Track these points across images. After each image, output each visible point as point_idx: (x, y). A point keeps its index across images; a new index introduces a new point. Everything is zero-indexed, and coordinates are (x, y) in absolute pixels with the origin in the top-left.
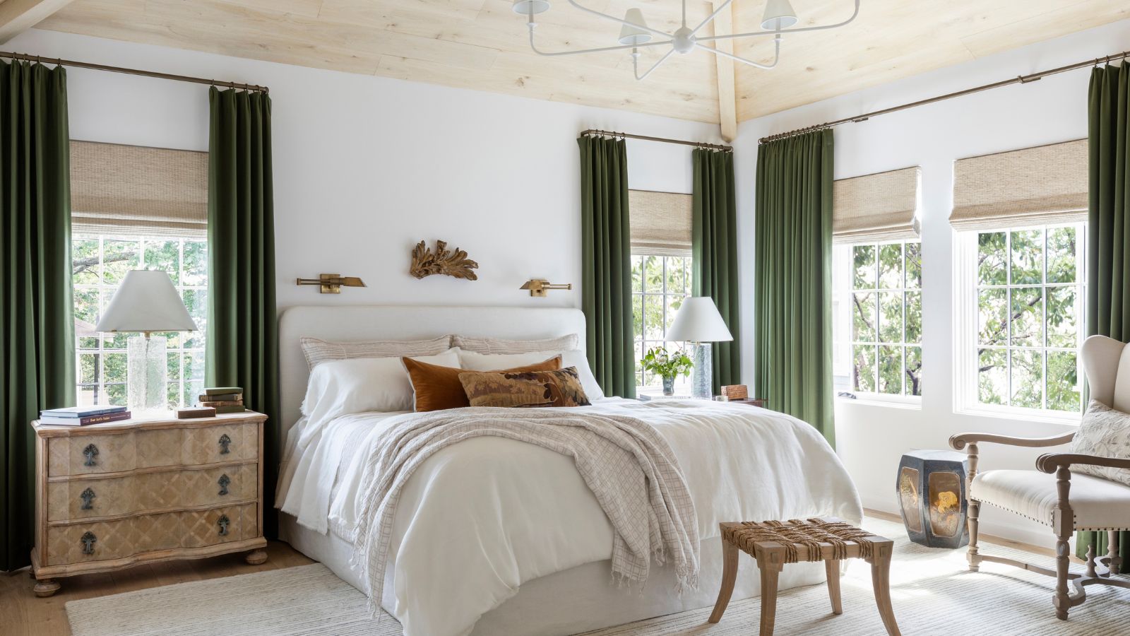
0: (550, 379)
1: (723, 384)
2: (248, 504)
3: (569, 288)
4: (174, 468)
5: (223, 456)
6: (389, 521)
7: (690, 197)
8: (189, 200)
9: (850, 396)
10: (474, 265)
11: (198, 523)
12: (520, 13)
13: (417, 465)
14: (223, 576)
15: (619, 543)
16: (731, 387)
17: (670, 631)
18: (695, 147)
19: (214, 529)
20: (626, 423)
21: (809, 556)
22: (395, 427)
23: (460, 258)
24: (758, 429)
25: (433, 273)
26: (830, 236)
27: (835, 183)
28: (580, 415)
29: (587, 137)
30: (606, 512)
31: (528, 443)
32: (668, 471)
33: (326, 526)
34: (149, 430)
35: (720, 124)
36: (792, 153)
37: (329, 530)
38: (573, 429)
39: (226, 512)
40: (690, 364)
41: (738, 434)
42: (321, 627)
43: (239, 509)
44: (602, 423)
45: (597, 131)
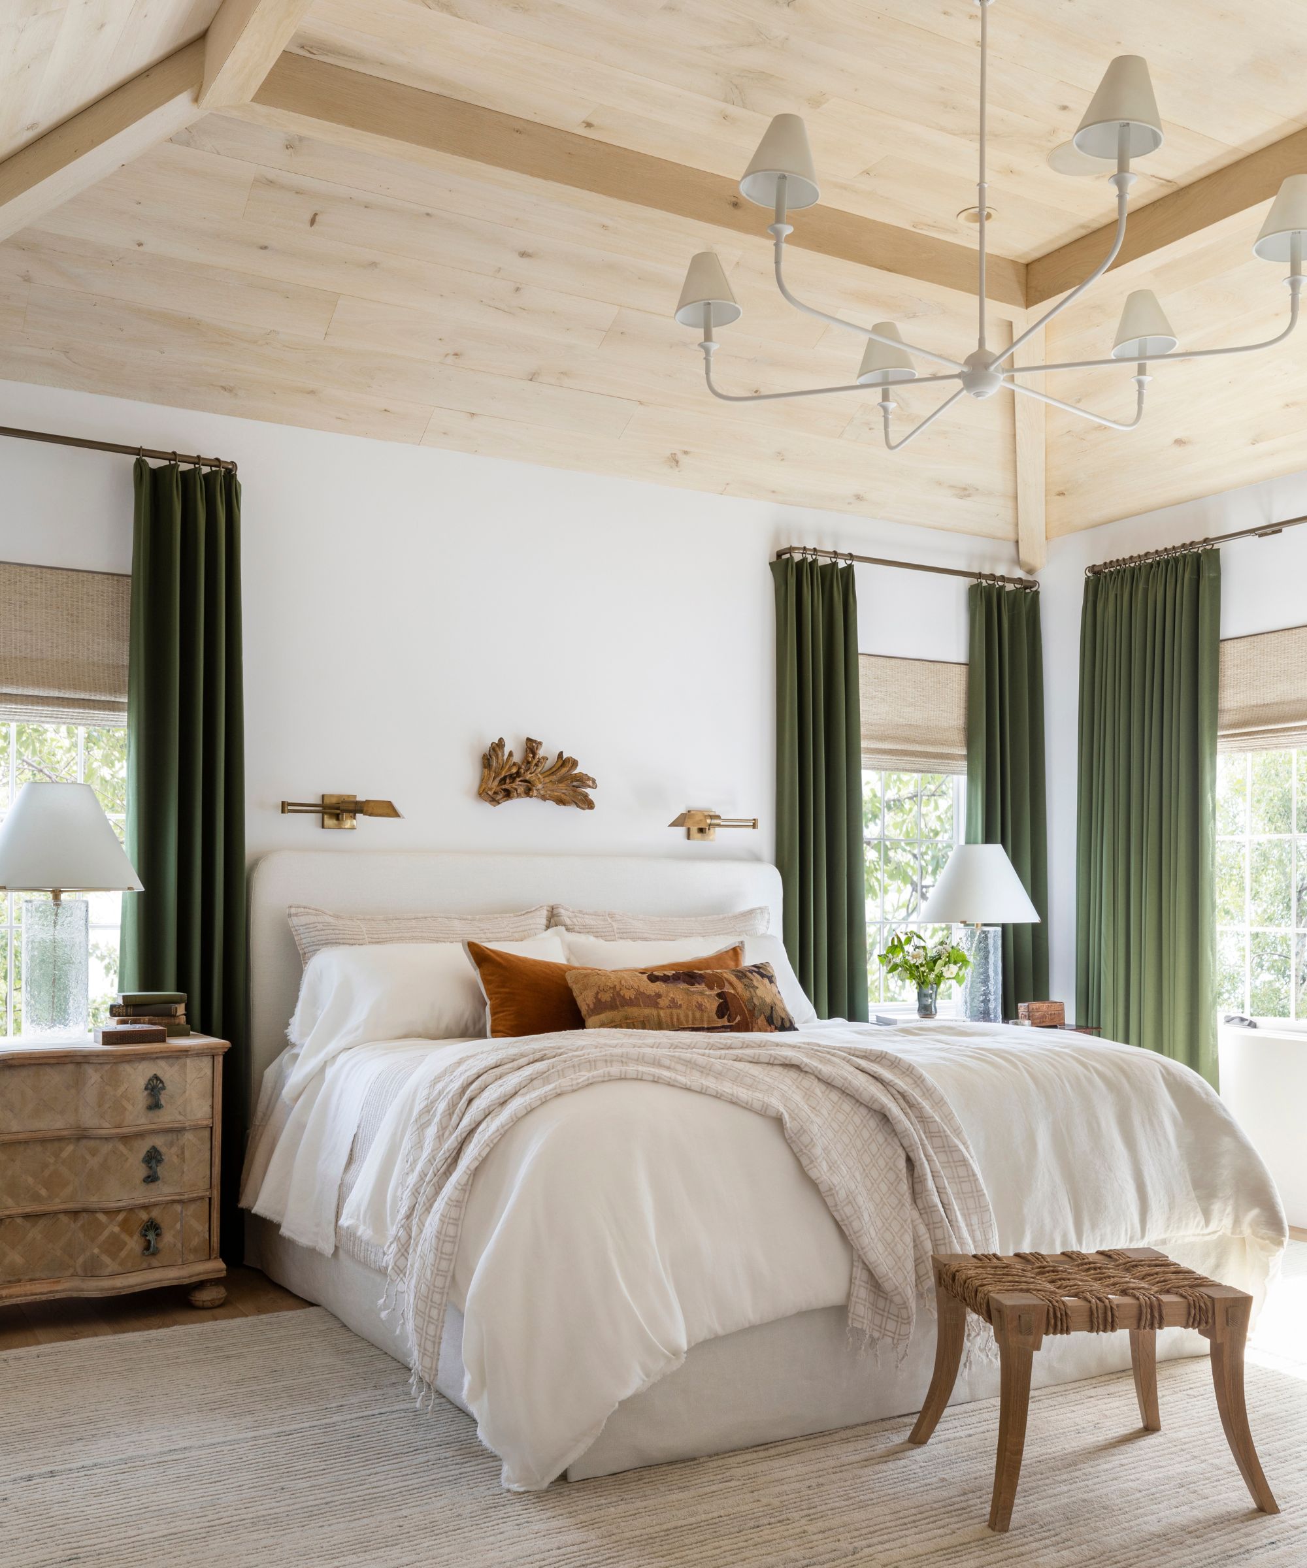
0: (726, 984)
1: (1019, 999)
2: (194, 1200)
3: (754, 826)
4: (65, 1133)
5: (151, 1114)
6: (451, 1230)
7: (964, 668)
8: (96, 659)
9: (1247, 1023)
10: (590, 783)
11: (106, 1233)
12: (687, 325)
13: (502, 1131)
14: (150, 1328)
15: (860, 1274)
16: (1036, 1005)
17: (952, 1436)
18: (975, 581)
19: (134, 1244)
20: (872, 1061)
21: (1091, 1321)
22: (460, 1063)
23: (564, 770)
24: (1101, 1075)
25: (519, 796)
26: (1214, 738)
27: (1222, 645)
28: (790, 1046)
29: (788, 559)
30: (838, 1218)
31: (700, 1093)
32: (948, 1149)
33: (332, 1240)
34: (22, 1066)
35: (1017, 542)
36: (1146, 591)
37: (336, 1248)
38: (780, 1069)
39: (155, 1213)
40: (965, 962)
41: (1067, 1085)
42: (327, 1421)
43: (178, 1208)
44: (829, 1060)
45: (805, 548)
